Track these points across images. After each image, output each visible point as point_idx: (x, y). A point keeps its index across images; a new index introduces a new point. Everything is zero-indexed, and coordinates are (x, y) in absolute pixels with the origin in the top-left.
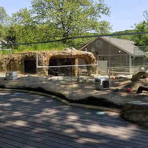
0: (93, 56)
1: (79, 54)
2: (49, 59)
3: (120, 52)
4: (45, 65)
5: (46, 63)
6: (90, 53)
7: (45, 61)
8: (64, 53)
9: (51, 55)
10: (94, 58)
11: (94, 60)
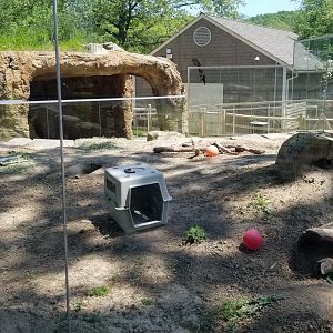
0: (173, 71)
1: (130, 62)
2: (27, 78)
3: (257, 58)
4: (15, 98)
5: (19, 92)
6: (162, 61)
7: (14, 86)
8: (80, 59)
9: (38, 64)
10: (177, 75)
11: (175, 81)
